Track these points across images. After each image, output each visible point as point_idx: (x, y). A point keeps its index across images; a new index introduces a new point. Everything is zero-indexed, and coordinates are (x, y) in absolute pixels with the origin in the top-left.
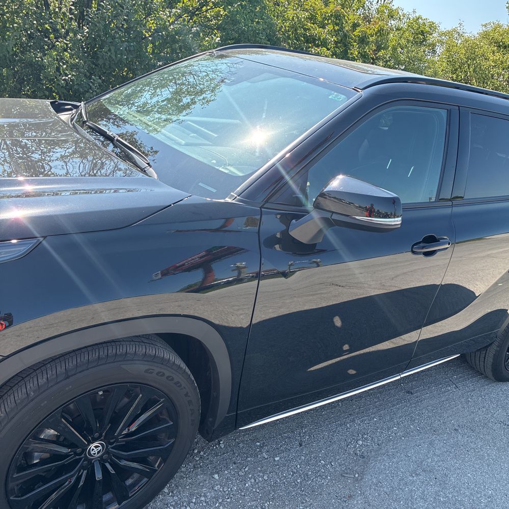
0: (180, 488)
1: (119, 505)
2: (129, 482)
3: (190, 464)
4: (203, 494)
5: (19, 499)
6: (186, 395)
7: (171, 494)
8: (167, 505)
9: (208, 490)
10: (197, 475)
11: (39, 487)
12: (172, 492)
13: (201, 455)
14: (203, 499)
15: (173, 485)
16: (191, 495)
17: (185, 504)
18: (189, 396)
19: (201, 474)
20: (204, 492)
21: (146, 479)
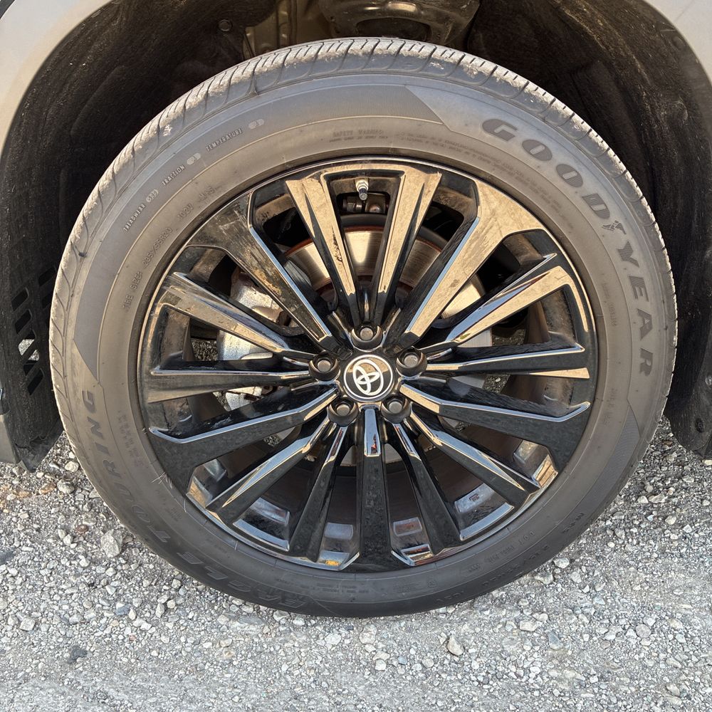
0: (615, 583)
1: (435, 553)
2: (465, 505)
3: (652, 542)
4: (679, 616)
5: (175, 440)
6: (626, 253)
7: (587, 589)
8: (573, 609)
9: (696, 611)
10: (668, 570)
11: (222, 426)
12: (593, 586)
13: (684, 533)
14: (679, 625)
15: (597, 573)
16: (648, 609)
17: (623, 622)
18: (635, 263)
19: (680, 571)
20: (683, 611)
21: (508, 508)
